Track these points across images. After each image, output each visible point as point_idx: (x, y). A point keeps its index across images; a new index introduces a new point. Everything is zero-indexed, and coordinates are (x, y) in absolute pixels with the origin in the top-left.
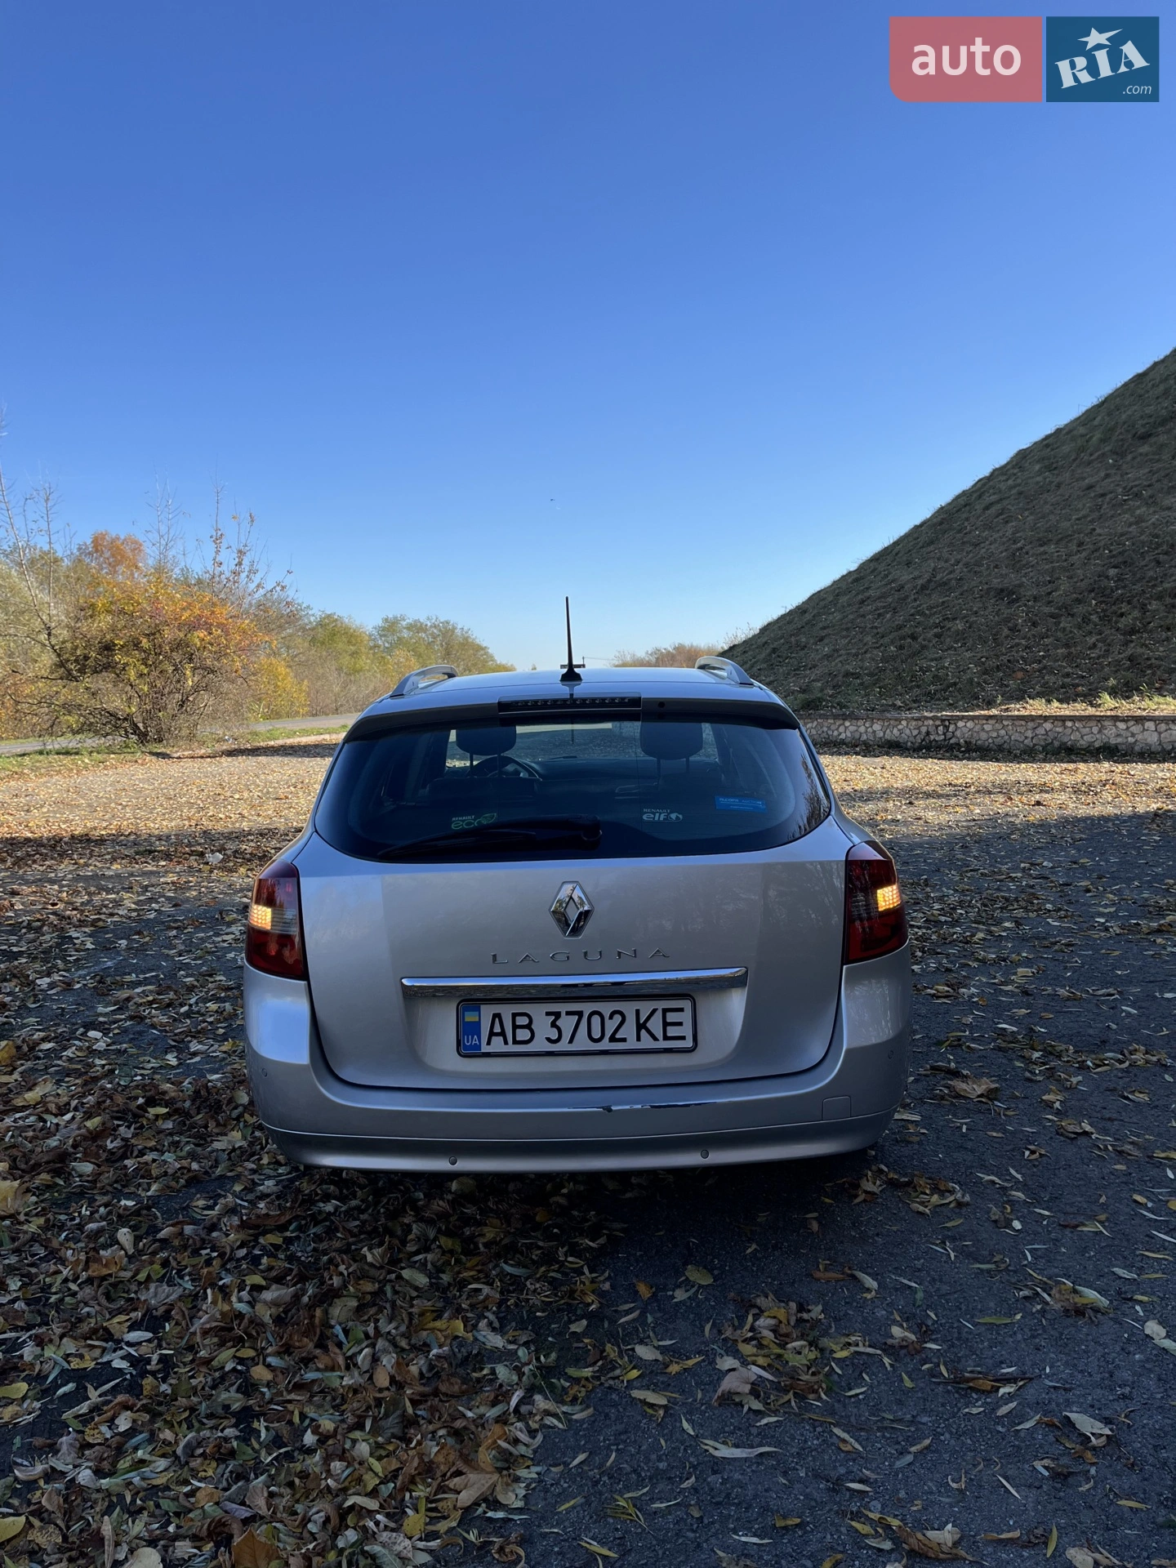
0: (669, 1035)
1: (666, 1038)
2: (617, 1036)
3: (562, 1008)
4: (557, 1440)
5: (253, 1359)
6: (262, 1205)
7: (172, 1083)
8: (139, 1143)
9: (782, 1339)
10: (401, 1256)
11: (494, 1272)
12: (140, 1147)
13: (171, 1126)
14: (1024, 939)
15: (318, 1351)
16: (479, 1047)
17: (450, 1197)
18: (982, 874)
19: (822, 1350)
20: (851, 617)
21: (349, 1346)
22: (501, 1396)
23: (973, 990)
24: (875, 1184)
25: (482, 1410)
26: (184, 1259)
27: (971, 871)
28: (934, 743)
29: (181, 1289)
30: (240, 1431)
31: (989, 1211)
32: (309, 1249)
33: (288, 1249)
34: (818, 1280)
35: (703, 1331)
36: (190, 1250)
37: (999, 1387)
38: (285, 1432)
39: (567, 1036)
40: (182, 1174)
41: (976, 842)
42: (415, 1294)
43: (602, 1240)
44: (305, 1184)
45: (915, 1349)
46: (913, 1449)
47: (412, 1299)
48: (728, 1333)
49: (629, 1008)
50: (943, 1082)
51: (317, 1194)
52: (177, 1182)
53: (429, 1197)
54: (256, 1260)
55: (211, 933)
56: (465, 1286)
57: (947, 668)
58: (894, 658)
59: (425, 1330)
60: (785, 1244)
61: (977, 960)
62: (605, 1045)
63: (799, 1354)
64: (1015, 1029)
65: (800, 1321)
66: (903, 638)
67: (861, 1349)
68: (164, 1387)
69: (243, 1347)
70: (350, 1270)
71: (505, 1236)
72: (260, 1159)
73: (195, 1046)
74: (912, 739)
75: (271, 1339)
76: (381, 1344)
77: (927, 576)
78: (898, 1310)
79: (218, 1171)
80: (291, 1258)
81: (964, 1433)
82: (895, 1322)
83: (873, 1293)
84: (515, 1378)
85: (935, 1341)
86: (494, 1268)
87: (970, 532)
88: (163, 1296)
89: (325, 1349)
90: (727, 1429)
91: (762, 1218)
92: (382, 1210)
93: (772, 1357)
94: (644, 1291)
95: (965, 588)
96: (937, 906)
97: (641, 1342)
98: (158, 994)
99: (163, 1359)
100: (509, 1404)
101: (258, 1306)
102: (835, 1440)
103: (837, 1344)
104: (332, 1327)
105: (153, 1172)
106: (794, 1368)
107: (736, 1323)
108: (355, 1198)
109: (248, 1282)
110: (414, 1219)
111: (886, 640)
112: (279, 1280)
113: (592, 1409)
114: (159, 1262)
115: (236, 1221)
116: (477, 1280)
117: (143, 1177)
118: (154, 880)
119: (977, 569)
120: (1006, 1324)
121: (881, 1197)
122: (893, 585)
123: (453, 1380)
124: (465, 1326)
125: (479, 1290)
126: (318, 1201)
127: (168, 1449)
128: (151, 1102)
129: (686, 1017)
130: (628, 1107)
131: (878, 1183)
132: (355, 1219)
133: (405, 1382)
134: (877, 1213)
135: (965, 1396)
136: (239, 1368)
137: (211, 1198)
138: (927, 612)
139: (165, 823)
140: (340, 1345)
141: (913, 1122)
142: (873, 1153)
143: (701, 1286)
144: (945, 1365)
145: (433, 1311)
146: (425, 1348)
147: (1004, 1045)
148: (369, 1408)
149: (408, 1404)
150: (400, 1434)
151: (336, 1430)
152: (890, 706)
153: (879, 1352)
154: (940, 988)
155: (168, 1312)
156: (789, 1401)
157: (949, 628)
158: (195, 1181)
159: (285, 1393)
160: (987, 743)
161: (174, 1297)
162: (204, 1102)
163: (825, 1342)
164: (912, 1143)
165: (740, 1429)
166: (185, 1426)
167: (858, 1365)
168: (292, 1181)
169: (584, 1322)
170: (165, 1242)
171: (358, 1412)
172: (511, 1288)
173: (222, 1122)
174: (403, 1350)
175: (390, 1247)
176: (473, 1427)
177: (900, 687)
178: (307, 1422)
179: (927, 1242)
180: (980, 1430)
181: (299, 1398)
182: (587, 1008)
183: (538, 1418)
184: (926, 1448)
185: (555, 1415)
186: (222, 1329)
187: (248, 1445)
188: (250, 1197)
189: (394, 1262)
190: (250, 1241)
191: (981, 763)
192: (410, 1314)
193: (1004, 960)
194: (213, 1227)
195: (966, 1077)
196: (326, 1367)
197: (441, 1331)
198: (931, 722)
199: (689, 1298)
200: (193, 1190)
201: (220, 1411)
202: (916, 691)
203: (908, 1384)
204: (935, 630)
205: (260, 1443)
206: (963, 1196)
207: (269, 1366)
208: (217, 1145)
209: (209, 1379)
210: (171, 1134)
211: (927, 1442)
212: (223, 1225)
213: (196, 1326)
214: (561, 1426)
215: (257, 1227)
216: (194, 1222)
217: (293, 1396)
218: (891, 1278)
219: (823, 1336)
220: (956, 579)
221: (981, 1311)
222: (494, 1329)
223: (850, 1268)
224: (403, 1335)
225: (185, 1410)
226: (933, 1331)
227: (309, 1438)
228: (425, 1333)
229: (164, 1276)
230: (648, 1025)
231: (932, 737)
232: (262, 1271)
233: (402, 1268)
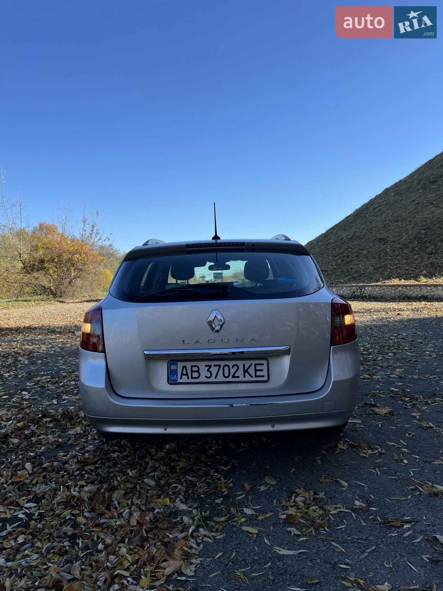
0: (257, 375)
1: (256, 376)
2: (236, 375)
3: (212, 363)
4: (209, 547)
5: (78, 514)
6: (87, 455)
7: (54, 410)
8: (38, 432)
9: (307, 506)
10: (144, 473)
11: (183, 480)
12: (38, 433)
13: (52, 426)
14: (398, 359)
15: (106, 511)
16: (177, 380)
17: (165, 451)
18: (379, 338)
19: (325, 510)
20: (323, 250)
21: (120, 509)
22: (185, 528)
23: (378, 376)
24: (344, 446)
25: (176, 534)
26: (52, 475)
27: (374, 336)
28: (356, 296)
29: (50, 487)
30: (71, 543)
31: (393, 456)
32: (105, 471)
33: (97, 471)
34: (322, 482)
35: (273, 503)
36: (55, 472)
37: (404, 525)
38: (90, 544)
39: (214, 376)
40: (55, 443)
41: (375, 327)
42: (149, 488)
43: (229, 467)
44: (105, 447)
45: (366, 510)
46: (368, 551)
47: (148, 490)
48: (284, 503)
49: (240, 363)
50: (369, 409)
51: (110, 450)
52: (53, 446)
53: (157, 451)
54: (83, 476)
55: (75, 358)
56: (171, 485)
57: (361, 268)
58: (340, 264)
59: (153, 503)
60: (307, 469)
61: (379, 366)
62: (230, 379)
63: (315, 511)
64: (397, 390)
65: (315, 499)
66: (344, 257)
67: (342, 510)
68: (39, 526)
69: (75, 509)
70: (122, 479)
71: (188, 466)
72: (87, 438)
73: (64, 397)
74: (347, 294)
75: (87, 506)
76: (133, 508)
77: (352, 234)
78: (357, 495)
79: (70, 442)
80: (98, 475)
81: (390, 544)
82: (356, 499)
83: (346, 488)
84: (191, 522)
85: (374, 507)
86: (183, 478)
87: (368, 218)
88: (43, 489)
89: (109, 510)
90: (284, 543)
91: (297, 458)
92: (137, 456)
93: (303, 513)
94: (247, 487)
95: (367, 238)
96: (362, 348)
97: (246, 507)
98: (52, 379)
99: (40, 514)
100: (188, 532)
101: (82, 493)
102: (333, 547)
103: (331, 508)
104: (113, 501)
105: (43, 442)
106: (314, 518)
107: (287, 499)
108: (126, 452)
109: (79, 484)
110: (150, 459)
111: (337, 258)
112: (92, 483)
113: (224, 534)
114: (42, 476)
115: (76, 460)
116: (176, 483)
117: (39, 444)
118: (54, 341)
119: (371, 231)
120: (405, 500)
121: (347, 451)
122: (339, 238)
123: (164, 522)
124: (170, 501)
125: (177, 487)
126: (110, 453)
127: (39, 551)
128: (44, 416)
129: (265, 367)
130: (240, 405)
131: (345, 445)
132: (126, 460)
133: (143, 523)
134: (346, 457)
135: (389, 529)
136: (72, 518)
137: (66, 452)
138: (353, 247)
139: (60, 323)
140: (116, 508)
141: (358, 423)
142: (343, 434)
143: (271, 485)
144: (379, 516)
145: (157, 495)
146: (153, 509)
147: (393, 395)
148: (127, 534)
149: (144, 532)
150: (140, 545)
151: (112, 543)
152: (339, 282)
153: (350, 511)
154: (366, 376)
155: (44, 495)
156: (312, 531)
157: (361, 253)
158: (60, 446)
159: (91, 528)
160: (377, 296)
161: (47, 489)
162: (66, 416)
163: (326, 507)
164: (358, 431)
165: (290, 543)
166: (47, 541)
167: (341, 516)
168: (100, 446)
169: (222, 499)
170: (45, 469)
171: (123, 535)
172: (190, 486)
173: (73, 424)
174: (143, 511)
175: (139, 470)
176: (172, 542)
177: (343, 275)
178: (100, 540)
179: (367, 468)
180: (397, 543)
181: (97, 530)
182: (222, 363)
183: (201, 538)
184: (373, 550)
185: (209, 537)
186: (66, 502)
187: (74, 549)
188: (82, 452)
189: (141, 476)
190: (81, 468)
191: (375, 303)
192: (147, 496)
193: (391, 366)
194: (66, 463)
195: (379, 407)
196: (109, 517)
197: (160, 503)
198: (355, 288)
199: (267, 489)
200: (59, 449)
201: (63, 535)
202: (349, 277)
203: (364, 524)
204: (356, 254)
205: (79, 548)
206: (382, 451)
207: (85, 517)
208: (70, 432)
209: (59, 522)
210: (52, 429)
211: (373, 548)
212: (70, 462)
213: (55, 501)
214: (211, 541)
215: (84, 463)
216: (58, 461)
217: (94, 529)
218: (354, 482)
219: (325, 505)
220: (363, 235)
221: (393, 495)
222: (182, 502)
223: (335, 478)
224: (143, 505)
225: (47, 535)
226: (373, 503)
227: (100, 546)
228: (153, 504)
229: (44, 482)
230: (248, 371)
231: (356, 294)
232: (85, 480)
233: (144, 478)
